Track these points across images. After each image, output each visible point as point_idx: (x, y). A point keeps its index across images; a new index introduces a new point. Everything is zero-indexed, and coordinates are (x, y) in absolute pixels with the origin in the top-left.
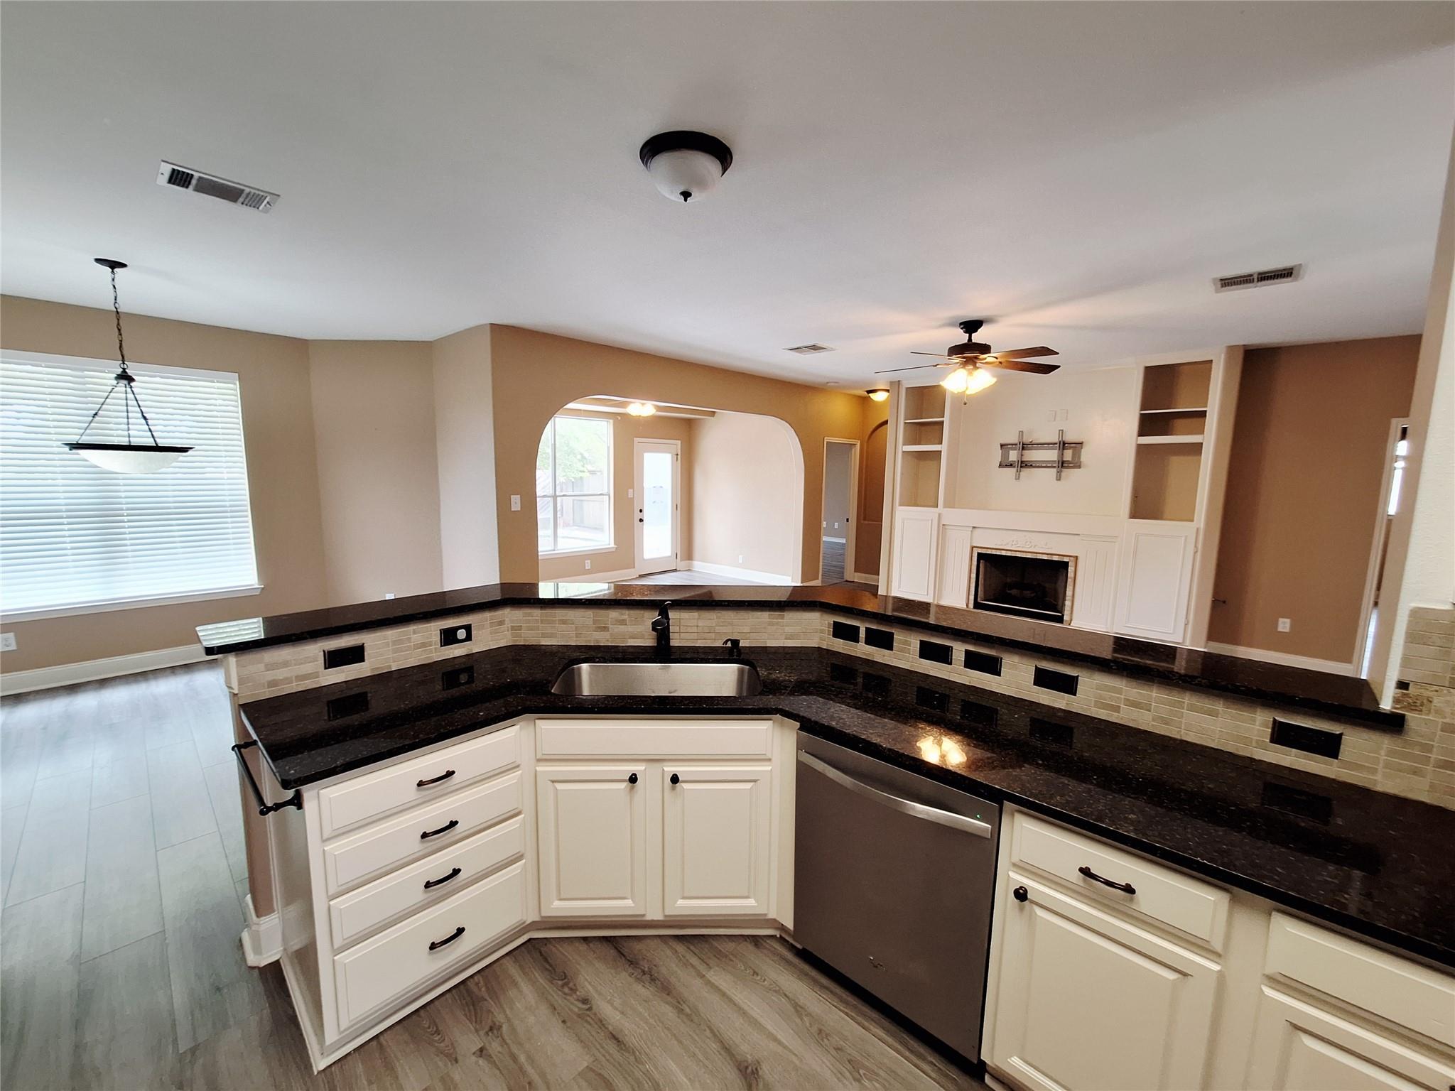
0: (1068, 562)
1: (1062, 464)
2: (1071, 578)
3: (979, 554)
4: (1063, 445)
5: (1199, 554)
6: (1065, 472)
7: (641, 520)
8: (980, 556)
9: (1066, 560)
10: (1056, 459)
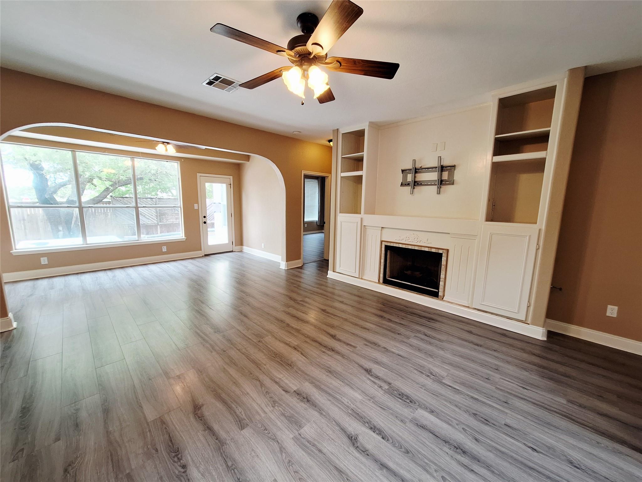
0: (442, 254)
1: (441, 182)
2: (444, 265)
3: (386, 246)
4: (442, 168)
5: (540, 251)
6: (444, 188)
7: (205, 223)
8: (387, 248)
9: (441, 252)
10: (436, 179)
